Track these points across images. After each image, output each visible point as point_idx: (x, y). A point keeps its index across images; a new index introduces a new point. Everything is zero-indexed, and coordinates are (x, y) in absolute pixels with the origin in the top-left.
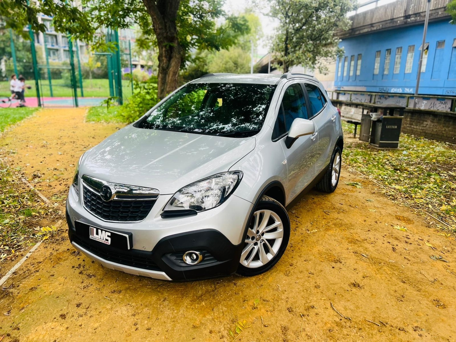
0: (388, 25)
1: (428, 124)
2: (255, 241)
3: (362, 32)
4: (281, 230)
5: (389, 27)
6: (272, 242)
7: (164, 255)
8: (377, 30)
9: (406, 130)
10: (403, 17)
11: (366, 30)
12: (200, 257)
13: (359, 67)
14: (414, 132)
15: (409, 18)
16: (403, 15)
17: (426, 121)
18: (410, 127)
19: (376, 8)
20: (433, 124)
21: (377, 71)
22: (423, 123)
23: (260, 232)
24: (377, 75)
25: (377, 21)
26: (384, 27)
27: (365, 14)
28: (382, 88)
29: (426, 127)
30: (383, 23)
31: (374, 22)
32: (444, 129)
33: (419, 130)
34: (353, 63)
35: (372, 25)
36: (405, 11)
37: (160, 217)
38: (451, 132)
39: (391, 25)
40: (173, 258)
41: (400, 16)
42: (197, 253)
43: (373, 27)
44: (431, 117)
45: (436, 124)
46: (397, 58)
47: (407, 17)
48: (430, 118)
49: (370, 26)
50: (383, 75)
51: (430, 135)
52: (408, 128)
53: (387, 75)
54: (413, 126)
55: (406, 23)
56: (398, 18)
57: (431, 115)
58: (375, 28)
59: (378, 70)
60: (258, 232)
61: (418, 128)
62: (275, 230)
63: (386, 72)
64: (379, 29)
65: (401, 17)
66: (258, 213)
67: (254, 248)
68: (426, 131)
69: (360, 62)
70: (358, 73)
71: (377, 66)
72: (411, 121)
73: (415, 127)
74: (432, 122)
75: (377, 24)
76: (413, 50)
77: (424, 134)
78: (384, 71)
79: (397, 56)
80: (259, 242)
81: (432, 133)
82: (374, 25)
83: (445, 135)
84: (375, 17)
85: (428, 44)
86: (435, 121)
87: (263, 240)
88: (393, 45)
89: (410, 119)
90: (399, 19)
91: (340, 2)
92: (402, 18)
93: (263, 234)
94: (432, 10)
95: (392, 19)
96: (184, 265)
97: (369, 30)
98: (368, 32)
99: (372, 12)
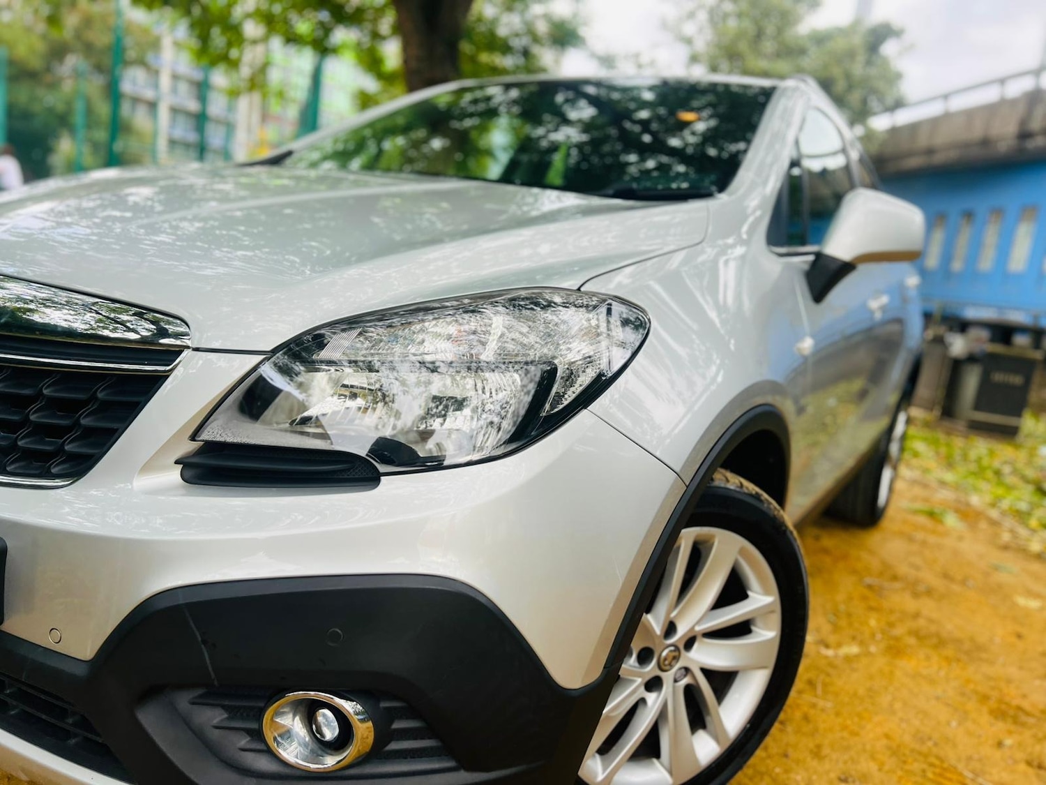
2: (651, 669)
3: (904, 166)
4: (767, 634)
6: (722, 681)
7: (150, 693)
8: (941, 164)
10: (1015, 136)
11: (913, 163)
12: (364, 732)
15: (1031, 139)
16: (1014, 132)
19: (946, 115)
21: (932, 262)
23: (682, 630)
24: (933, 270)
25: (944, 143)
27: (913, 128)
30: (962, 148)
31: (936, 144)
35: (930, 151)
36: (1022, 123)
37: (174, 475)
40: (211, 717)
41: (1008, 134)
42: (349, 707)
43: (933, 156)
47: (1024, 135)
49: (924, 153)
50: (948, 273)
53: (958, 273)
55: (1021, 150)
56: (999, 139)
58: (937, 160)
59: (936, 259)
60: (671, 629)
62: (741, 629)
63: (955, 267)
65: (1010, 137)
66: (688, 536)
67: (642, 701)
78: (950, 262)
80: (668, 677)
82: (937, 152)
87: (687, 670)
88: (981, 202)
92: (1012, 140)
93: (690, 643)
95: (985, 141)
96: (262, 763)
97: (923, 162)
98: (919, 167)
99: (935, 122)
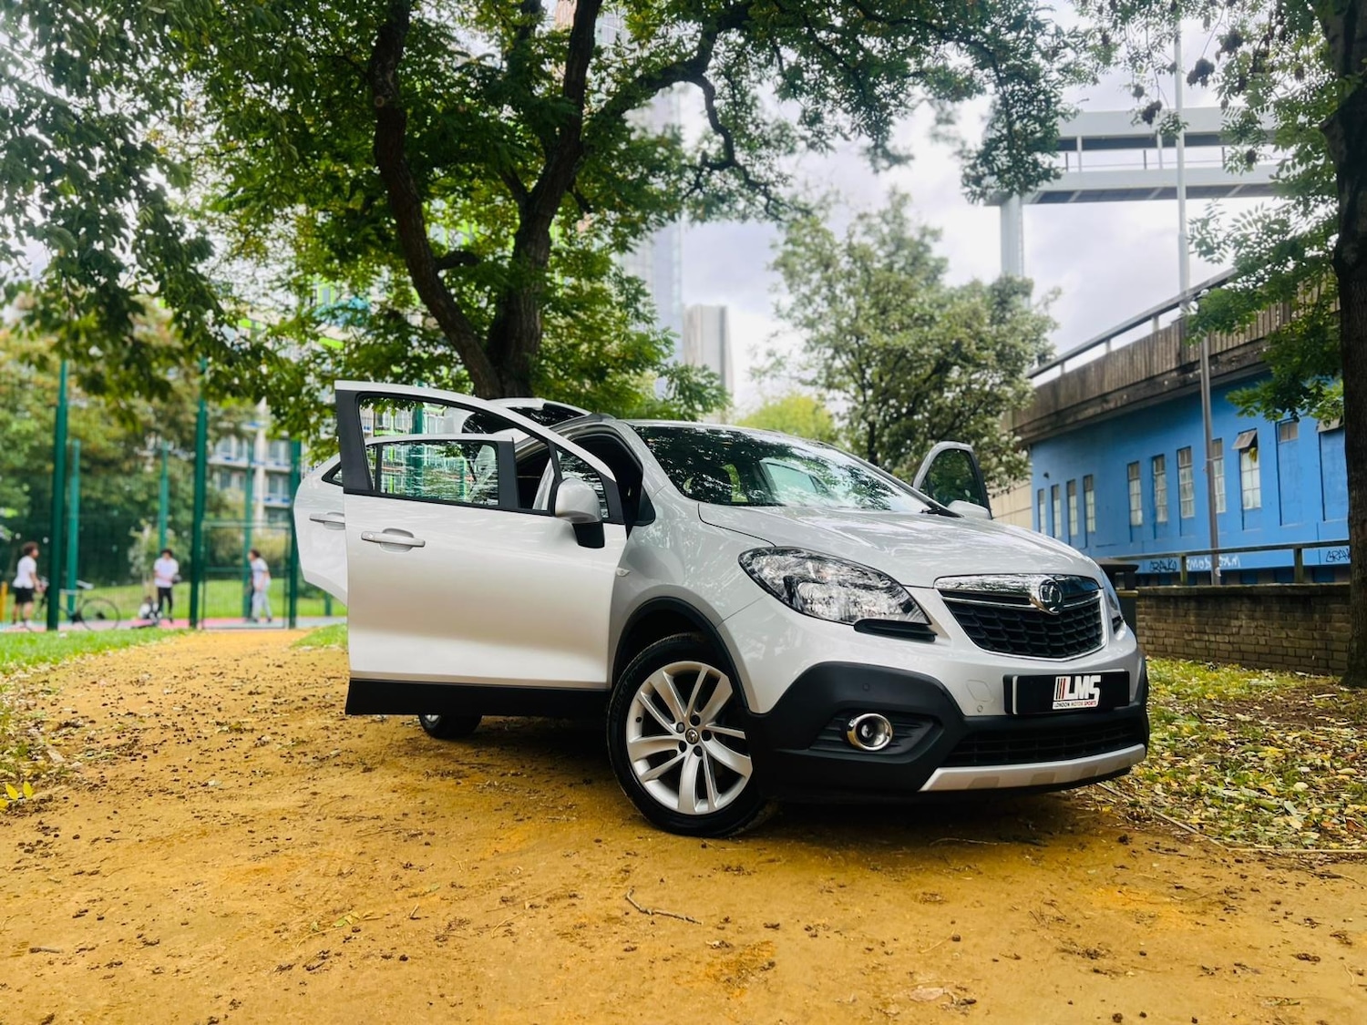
0: (1142, 394)
1: (1243, 625)
3: (1081, 417)
5: (1145, 399)
8: (1116, 408)
9: (1192, 651)
10: (1176, 369)
11: (1090, 412)
13: (1091, 511)
14: (1212, 653)
15: (1192, 370)
16: (1174, 366)
17: (1237, 619)
18: (1200, 640)
19: (1109, 356)
20: (1253, 624)
21: (1138, 517)
22: (1228, 625)
24: (1140, 526)
25: (1114, 387)
26: (1132, 399)
27: (1082, 372)
28: (1158, 560)
29: (1238, 633)
30: (1130, 389)
31: (1107, 389)
32: (1284, 635)
33: (1223, 646)
34: (1073, 500)
35: (1104, 397)
36: (1179, 355)
38: (1303, 642)
39: (1149, 393)
41: (1169, 367)
43: (1107, 402)
44: (1246, 606)
45: (1261, 623)
46: (1184, 476)
47: (1185, 368)
48: (1244, 608)
49: (1098, 401)
50: (1155, 526)
51: (1255, 657)
52: (1196, 644)
53: (1166, 524)
54: (1206, 638)
55: (1184, 385)
56: (1163, 374)
57: (1246, 600)
58: (1112, 405)
59: (1140, 514)
61: (1220, 641)
63: (1161, 518)
64: (1123, 406)
65: (1171, 371)
68: (1243, 647)
69: (1091, 497)
70: (1091, 526)
71: (1136, 503)
72: (1198, 623)
73: (1212, 638)
74: (1252, 618)
75: (1116, 395)
76: (1220, 452)
77: (1238, 656)
78: (1155, 515)
79: (1182, 471)
81: (1258, 649)
82: (1109, 397)
83: (1291, 652)
84: (1106, 378)
85: (1253, 433)
86: (1258, 615)
88: (1168, 446)
89: (1197, 615)
90: (1168, 376)
91: (997, 343)
92: (1174, 374)
94: (1245, 345)
95: (1151, 379)
97: (1099, 410)
98: (1096, 415)
99: (1100, 364)
